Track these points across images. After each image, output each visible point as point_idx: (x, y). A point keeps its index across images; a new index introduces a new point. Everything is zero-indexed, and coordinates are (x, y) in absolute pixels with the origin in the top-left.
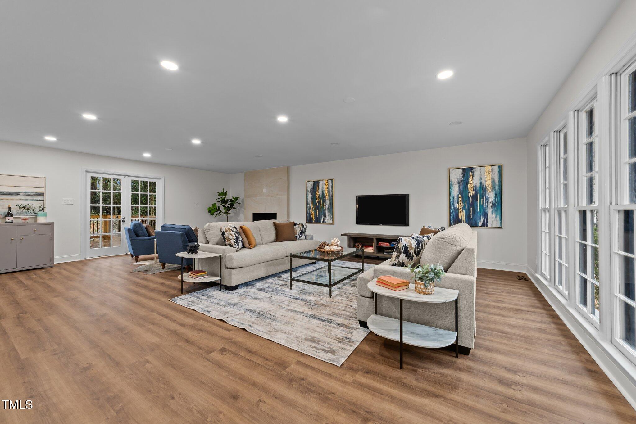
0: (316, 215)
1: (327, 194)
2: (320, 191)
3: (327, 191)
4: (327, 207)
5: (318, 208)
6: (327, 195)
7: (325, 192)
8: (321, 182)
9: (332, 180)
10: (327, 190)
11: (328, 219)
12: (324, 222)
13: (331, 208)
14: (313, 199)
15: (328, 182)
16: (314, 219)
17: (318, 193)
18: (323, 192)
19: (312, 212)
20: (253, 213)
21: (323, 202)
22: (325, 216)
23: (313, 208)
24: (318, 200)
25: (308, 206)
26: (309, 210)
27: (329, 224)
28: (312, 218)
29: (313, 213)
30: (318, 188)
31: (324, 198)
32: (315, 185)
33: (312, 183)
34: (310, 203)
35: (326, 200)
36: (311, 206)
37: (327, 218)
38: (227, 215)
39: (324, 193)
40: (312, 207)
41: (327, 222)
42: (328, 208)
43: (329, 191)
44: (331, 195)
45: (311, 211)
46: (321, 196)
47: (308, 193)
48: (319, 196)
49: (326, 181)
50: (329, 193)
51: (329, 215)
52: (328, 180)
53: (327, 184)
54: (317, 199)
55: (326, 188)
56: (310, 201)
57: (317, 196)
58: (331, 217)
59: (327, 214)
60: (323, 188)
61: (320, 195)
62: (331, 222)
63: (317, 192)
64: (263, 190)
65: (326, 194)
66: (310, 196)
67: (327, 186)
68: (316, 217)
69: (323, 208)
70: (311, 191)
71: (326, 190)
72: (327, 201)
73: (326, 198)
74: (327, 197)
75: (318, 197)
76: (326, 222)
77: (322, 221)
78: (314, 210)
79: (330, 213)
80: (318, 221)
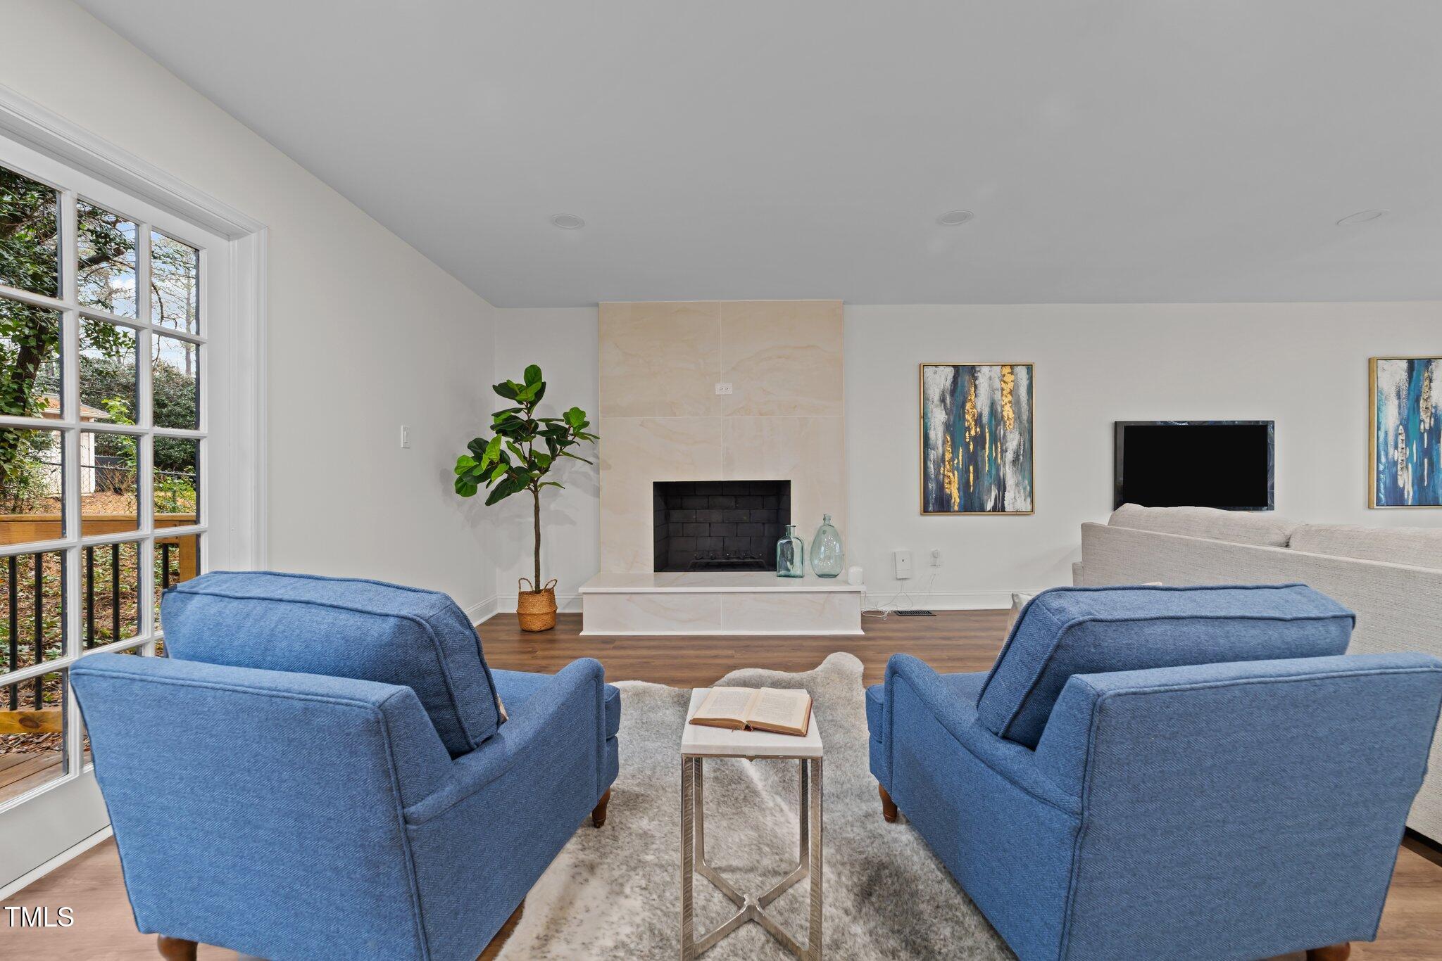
0: (964, 487)
1: (1008, 412)
2: (980, 403)
3: (1010, 402)
4: (1010, 456)
5: (973, 459)
6: (1011, 415)
7: (1003, 406)
8: (985, 370)
9: (1030, 368)
10: (1009, 396)
11: (1013, 498)
12: (999, 508)
13: (1025, 458)
14: (954, 428)
15: (1012, 373)
16: (956, 498)
17: (974, 407)
18: (993, 405)
19: (951, 474)
20: (654, 483)
21: (995, 439)
22: (1002, 487)
23: (952, 460)
24: (973, 433)
25: (933, 455)
26: (937, 468)
27: (1018, 513)
28: (950, 496)
29: (955, 478)
30: (973, 389)
31: (997, 425)
32: (959, 380)
33: (950, 372)
34: (940, 442)
35: (1008, 434)
36: (944, 455)
37: (1009, 496)
38: (535, 492)
39: (996, 411)
40: (948, 456)
41: (1008, 508)
42: (1015, 461)
43: (1016, 404)
44: (1025, 417)
45: (946, 469)
46: (985, 419)
47: (930, 406)
48: (978, 420)
49: (1008, 370)
50: (1020, 409)
51: (1017, 485)
52: (1012, 367)
53: (1009, 378)
54: (969, 429)
55: (1005, 393)
56: (940, 435)
57: (968, 417)
58: (1025, 489)
59: (1010, 481)
60: (993, 390)
61: (980, 415)
62: (1024, 505)
63: (968, 406)
64: (718, 386)
65: (1005, 413)
66: (939, 417)
67: (1011, 385)
68: (964, 492)
69: (993, 461)
70: (943, 400)
71: (1006, 400)
72: (1010, 436)
73: (1005, 425)
74: (1010, 424)
75: (976, 421)
76: (1006, 505)
77: (990, 505)
78: (957, 469)
79: (1024, 478)
80: (972, 505)
